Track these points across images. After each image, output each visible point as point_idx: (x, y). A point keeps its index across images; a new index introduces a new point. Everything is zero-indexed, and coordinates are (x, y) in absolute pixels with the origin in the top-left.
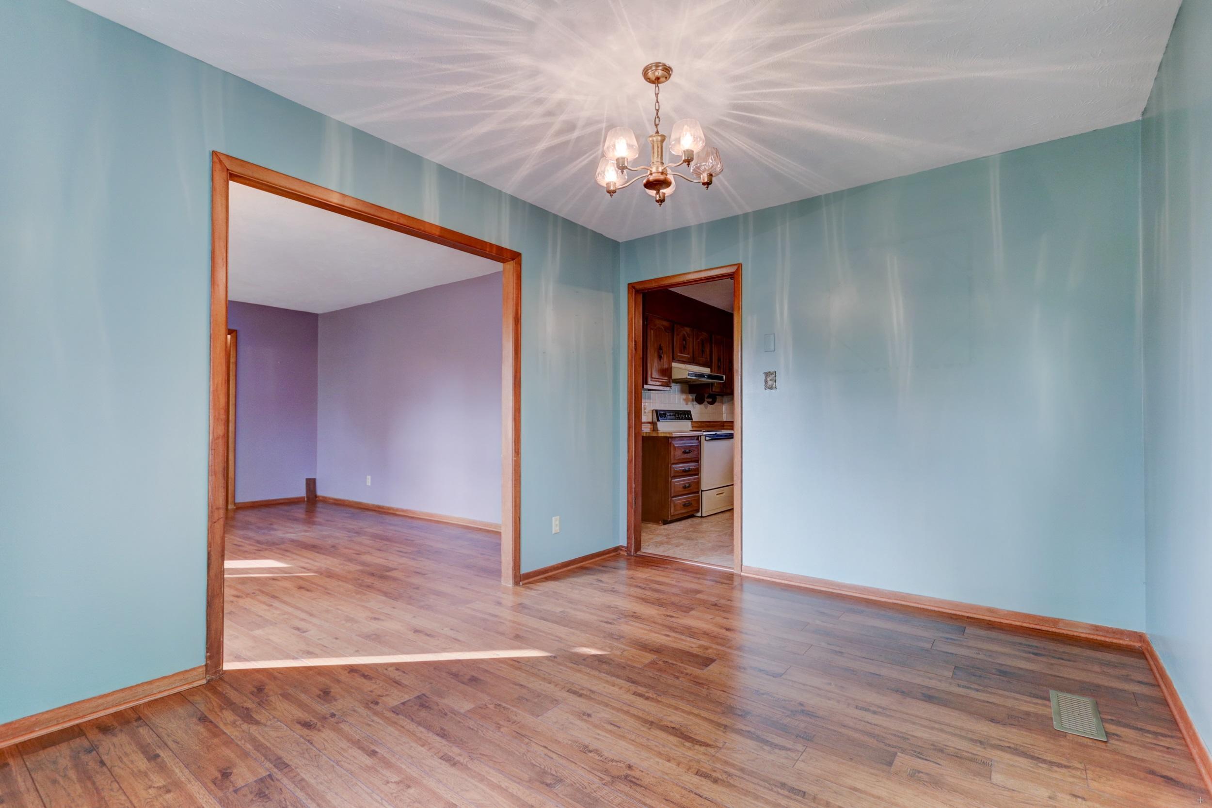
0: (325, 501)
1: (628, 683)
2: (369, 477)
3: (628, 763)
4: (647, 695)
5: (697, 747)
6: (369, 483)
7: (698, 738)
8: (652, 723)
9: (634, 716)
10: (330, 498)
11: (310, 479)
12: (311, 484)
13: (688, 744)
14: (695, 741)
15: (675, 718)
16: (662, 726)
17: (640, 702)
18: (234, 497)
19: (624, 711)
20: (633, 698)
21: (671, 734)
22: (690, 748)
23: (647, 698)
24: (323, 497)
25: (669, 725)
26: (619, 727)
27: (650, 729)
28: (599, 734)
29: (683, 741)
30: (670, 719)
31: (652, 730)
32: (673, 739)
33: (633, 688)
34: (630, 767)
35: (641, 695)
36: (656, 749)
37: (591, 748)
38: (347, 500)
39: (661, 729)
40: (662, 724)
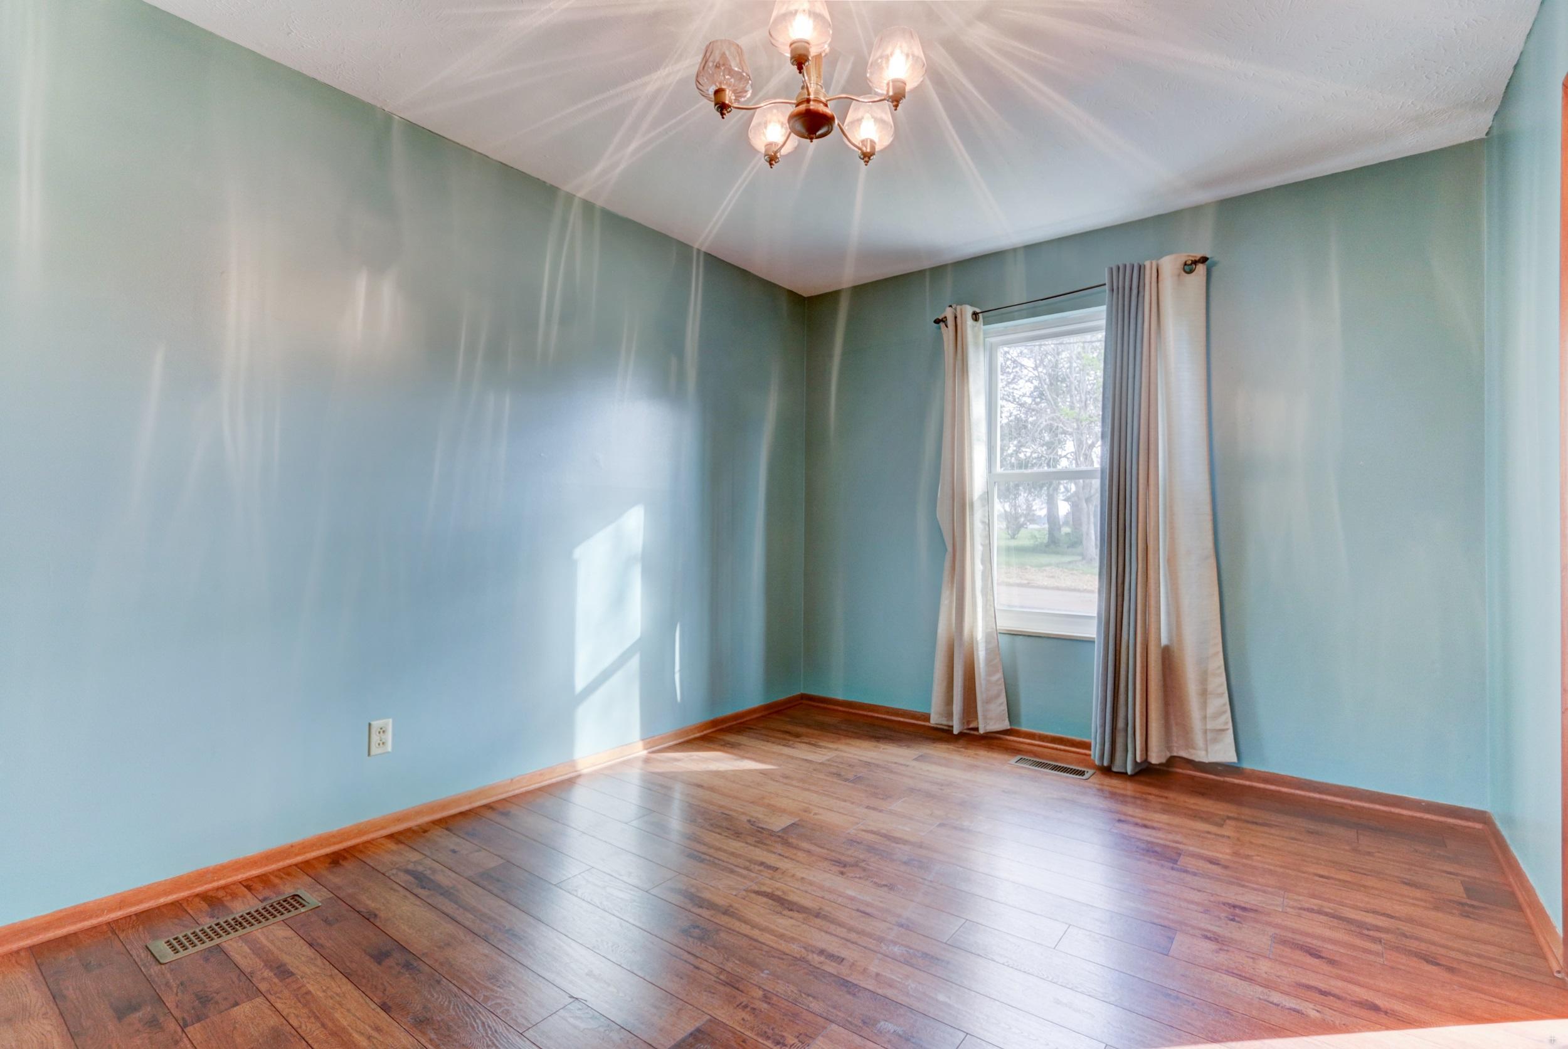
1: (856, 982)
3: (845, 876)
4: (822, 959)
5: (769, 890)
7: (765, 900)
8: (817, 916)
9: (841, 925)
13: (779, 893)
14: (770, 896)
15: (784, 923)
16: (805, 913)
17: (833, 945)
19: (854, 932)
20: (844, 953)
21: (795, 904)
22: (778, 889)
23: (822, 952)
25: (795, 914)
26: (858, 910)
27: (820, 909)
28: (881, 902)
29: (783, 896)
30: (792, 922)
31: (818, 908)
32: (793, 898)
33: (844, 971)
34: (842, 873)
35: (831, 957)
36: (815, 888)
37: (886, 889)
39: (807, 908)
40: (804, 915)
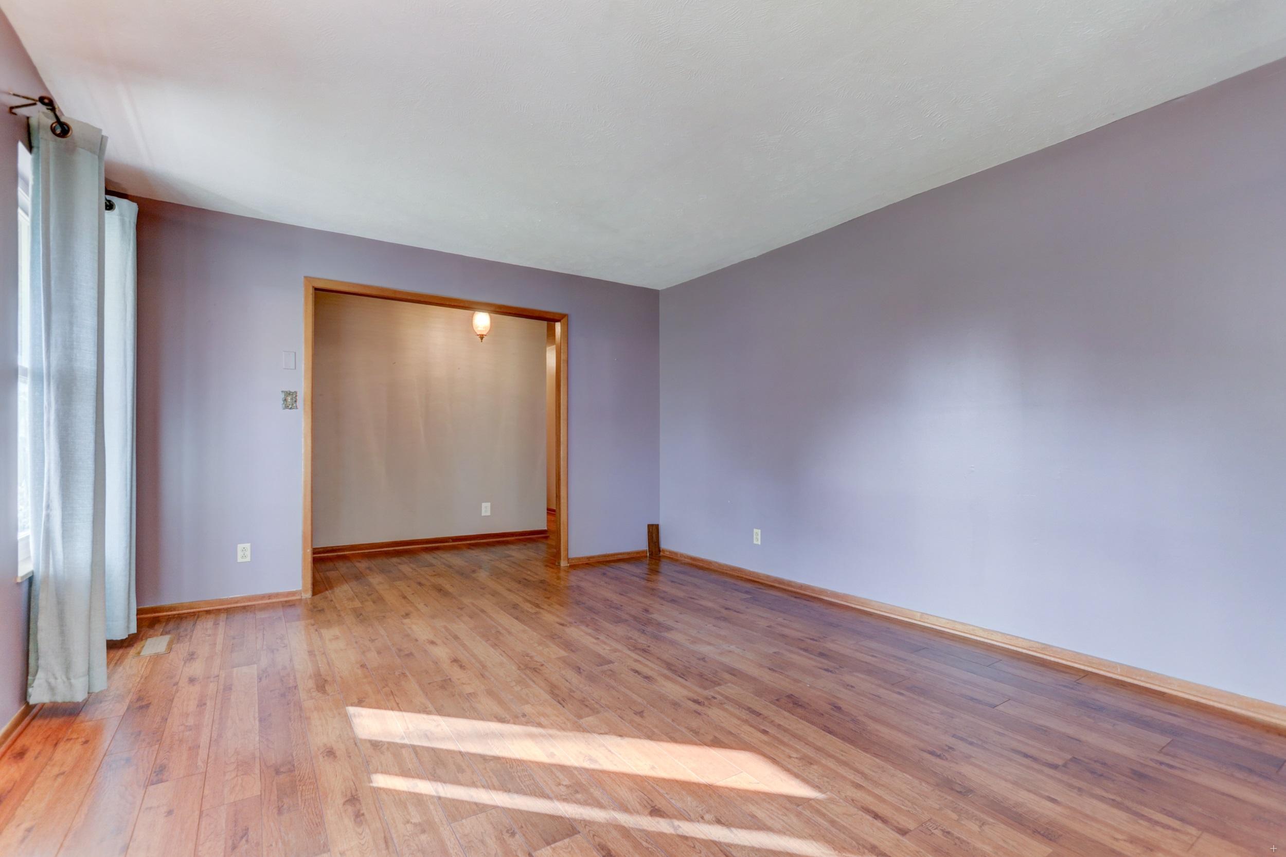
0: (674, 558)
2: (757, 532)
6: (757, 540)
10: (682, 555)
11: (652, 525)
12: (654, 532)
18: (567, 550)
24: (671, 552)
38: (716, 563)
